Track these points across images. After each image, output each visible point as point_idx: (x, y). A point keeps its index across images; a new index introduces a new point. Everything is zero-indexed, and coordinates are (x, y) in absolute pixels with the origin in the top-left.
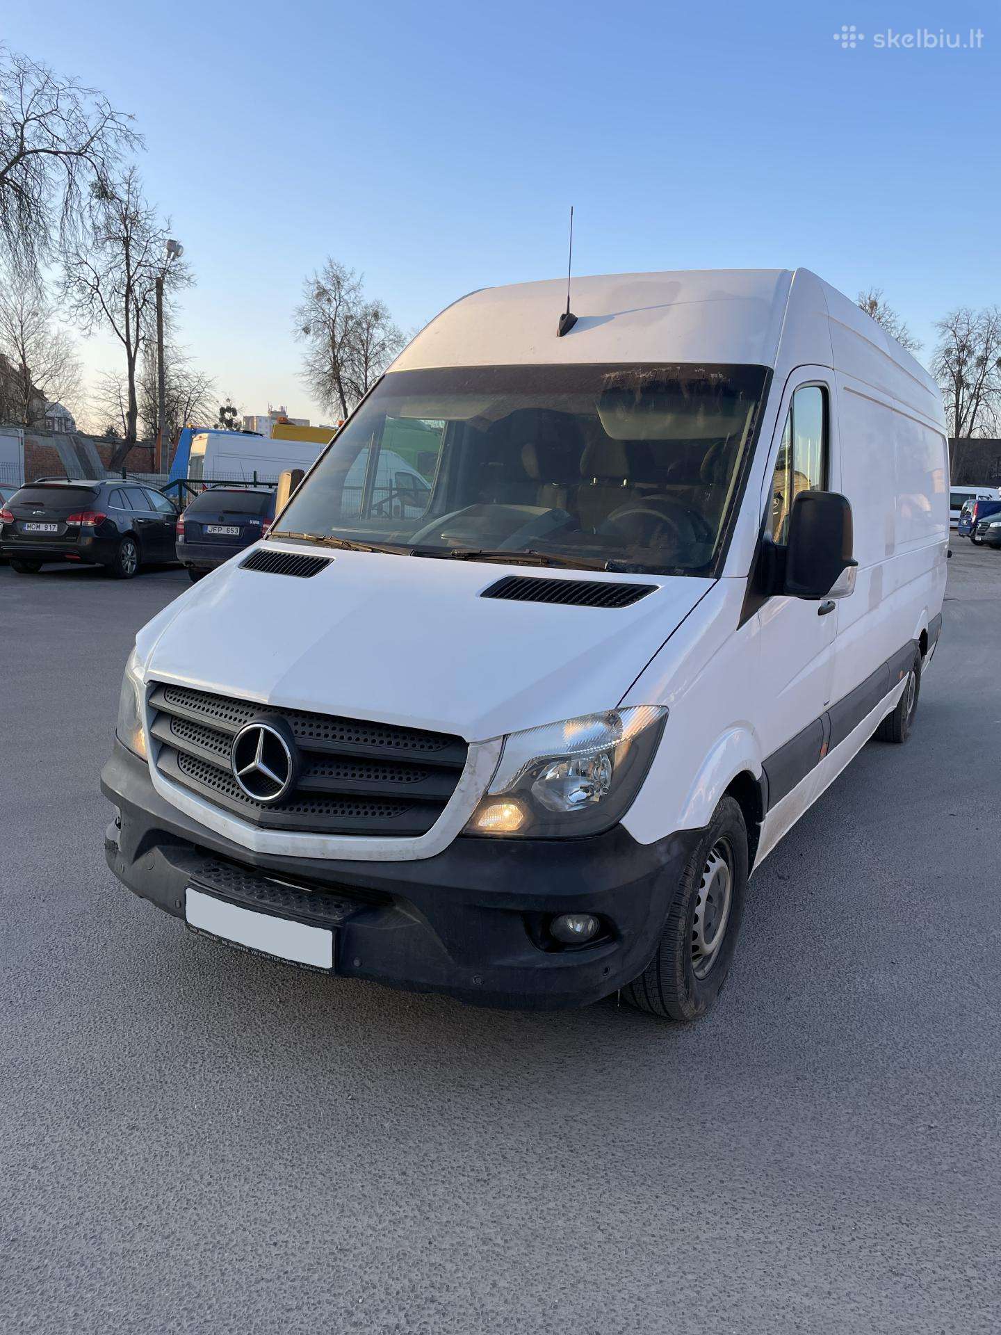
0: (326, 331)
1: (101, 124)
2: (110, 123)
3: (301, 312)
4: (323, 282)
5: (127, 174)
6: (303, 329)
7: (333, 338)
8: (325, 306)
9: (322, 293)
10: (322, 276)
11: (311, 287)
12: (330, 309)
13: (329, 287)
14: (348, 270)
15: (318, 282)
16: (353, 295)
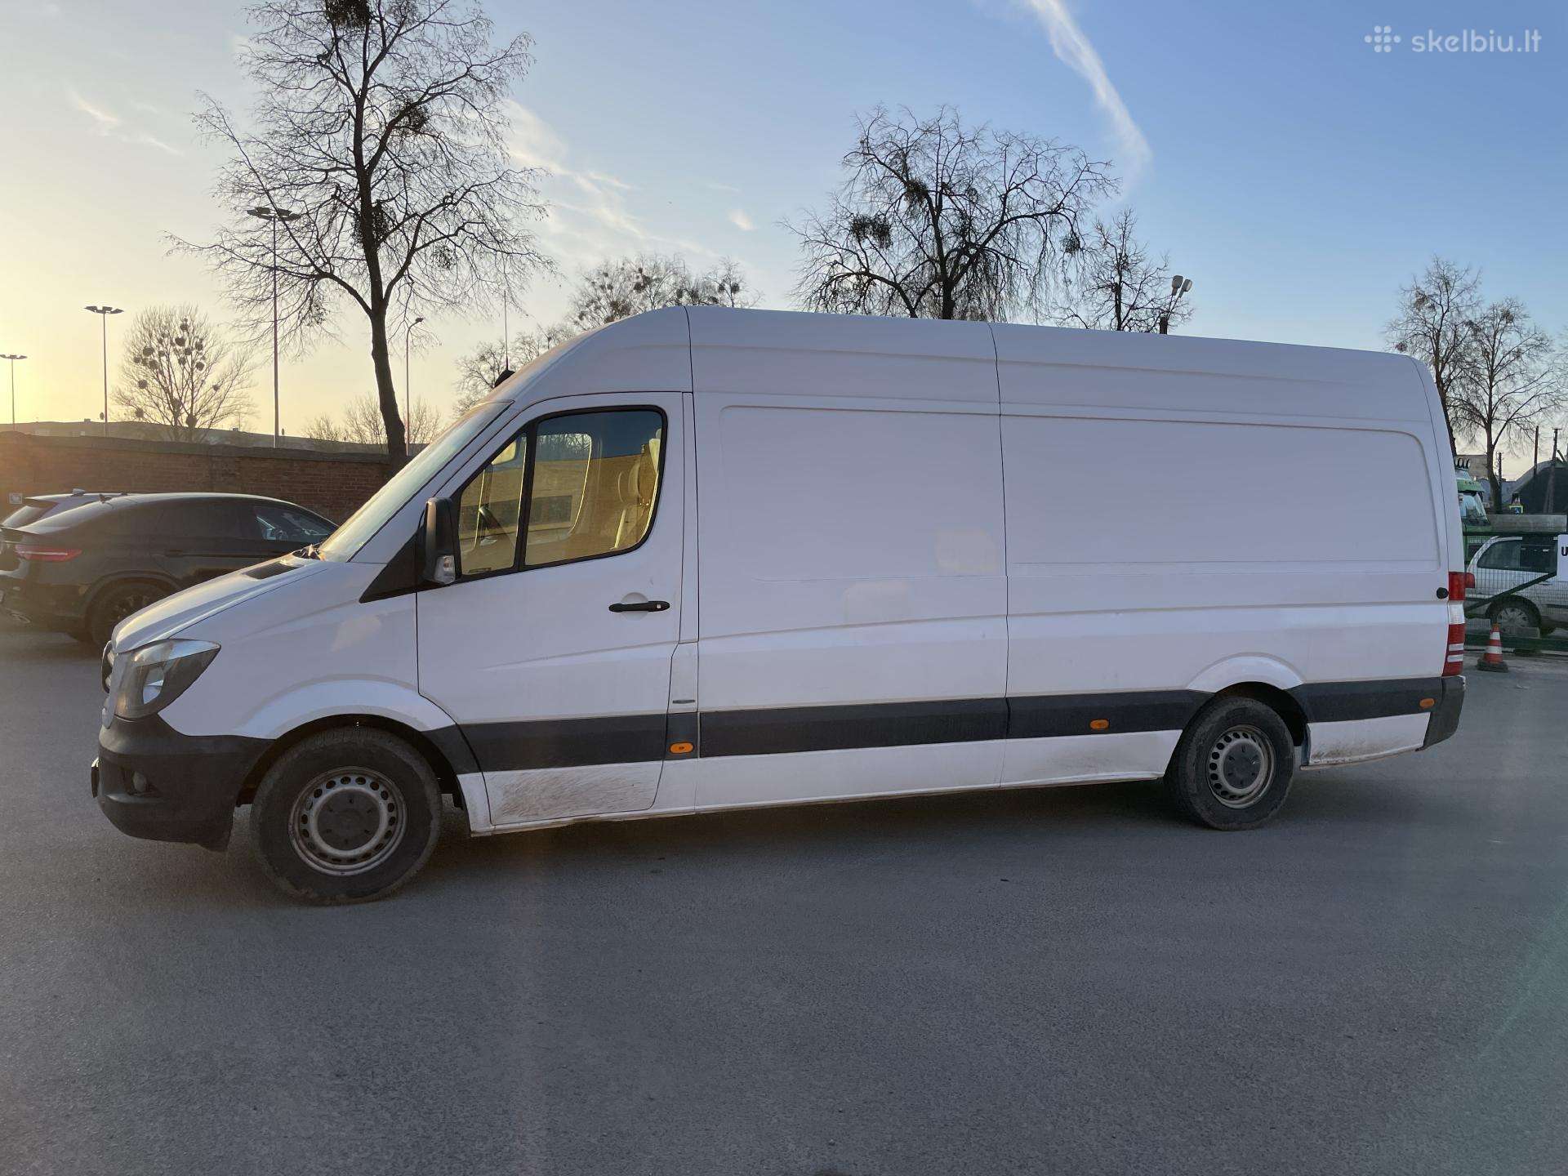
0: (1429, 344)
1: (1076, 178)
2: (1085, 175)
3: (1394, 327)
4: (1423, 287)
5: (1122, 219)
6: (1397, 346)
7: (1437, 353)
8: (1429, 316)
9: (1422, 299)
10: (1424, 280)
11: (1408, 295)
12: (1433, 318)
13: (1430, 290)
14: (1460, 267)
15: (1418, 288)
16: (1466, 296)
